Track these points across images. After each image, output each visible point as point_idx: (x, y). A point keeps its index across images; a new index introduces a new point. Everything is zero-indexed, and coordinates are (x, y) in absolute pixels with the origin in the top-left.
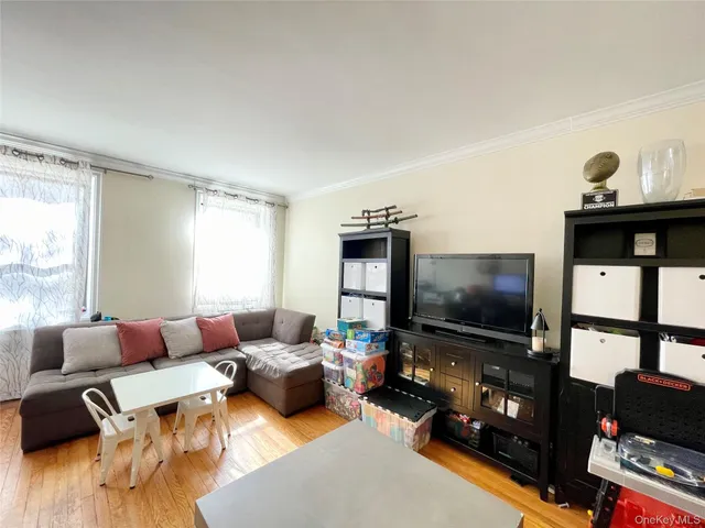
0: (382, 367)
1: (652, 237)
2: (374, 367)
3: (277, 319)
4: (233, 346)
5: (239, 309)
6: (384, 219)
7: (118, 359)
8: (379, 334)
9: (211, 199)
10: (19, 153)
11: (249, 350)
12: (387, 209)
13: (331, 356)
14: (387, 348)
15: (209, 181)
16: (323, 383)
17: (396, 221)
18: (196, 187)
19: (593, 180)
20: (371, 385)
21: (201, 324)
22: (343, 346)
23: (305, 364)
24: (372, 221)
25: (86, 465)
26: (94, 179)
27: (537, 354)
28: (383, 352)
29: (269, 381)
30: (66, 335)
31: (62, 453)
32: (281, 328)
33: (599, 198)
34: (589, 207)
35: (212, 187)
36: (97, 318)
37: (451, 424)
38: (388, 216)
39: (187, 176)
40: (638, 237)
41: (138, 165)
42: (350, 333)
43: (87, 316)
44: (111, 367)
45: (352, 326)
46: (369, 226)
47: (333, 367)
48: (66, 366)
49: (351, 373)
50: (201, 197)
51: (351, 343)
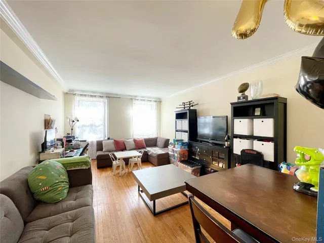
0: (187, 154)
1: (259, 109)
2: (184, 154)
3: (158, 140)
4: (144, 148)
5: (146, 137)
6: (189, 105)
7: (114, 149)
8: (185, 143)
9: (137, 102)
10: (92, 96)
11: (148, 149)
12: (190, 102)
13: (171, 150)
14: (188, 148)
15: (136, 96)
16: (169, 159)
17: (192, 106)
18: (132, 99)
19: (240, 92)
20: (182, 159)
21: (135, 141)
22: (174, 147)
23: (163, 152)
24: (186, 106)
25: (110, 172)
26: (106, 100)
27: (226, 147)
28: (187, 148)
29: (153, 157)
30: (103, 142)
31: (105, 169)
32: (159, 143)
33: (241, 98)
34: (239, 101)
35: (137, 98)
36: (109, 139)
37: (206, 171)
38: (190, 104)
39: (129, 96)
40: (256, 109)
41: (117, 94)
42: (176, 143)
43: (106, 138)
44: (113, 151)
45: (177, 141)
46: (184, 108)
47: (171, 153)
48: (104, 150)
49: (176, 155)
50: (134, 102)
51: (176, 146)
